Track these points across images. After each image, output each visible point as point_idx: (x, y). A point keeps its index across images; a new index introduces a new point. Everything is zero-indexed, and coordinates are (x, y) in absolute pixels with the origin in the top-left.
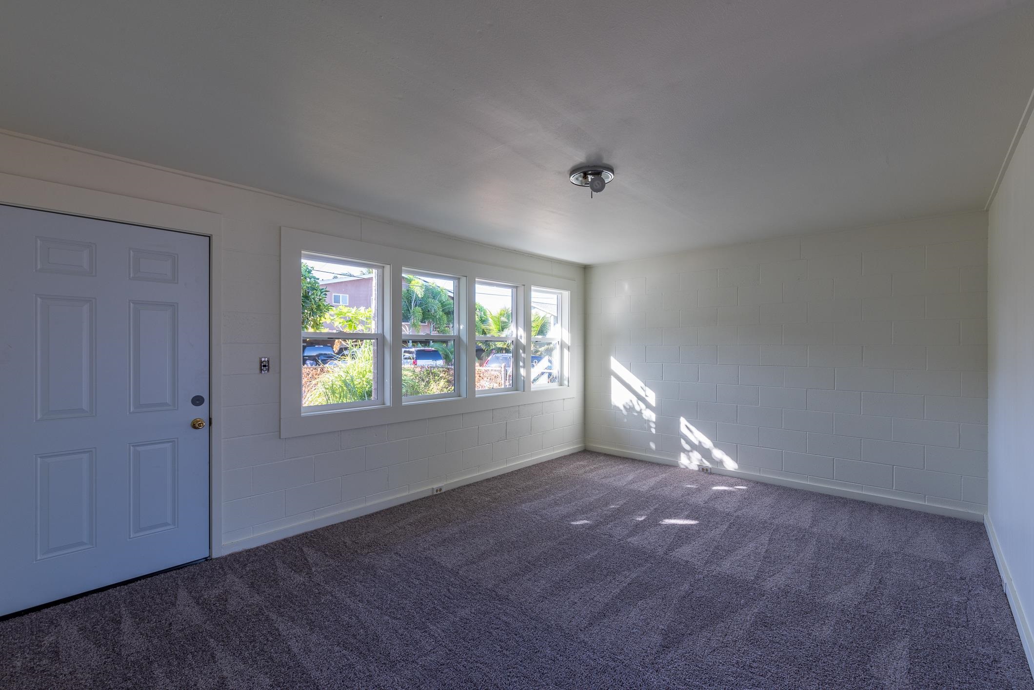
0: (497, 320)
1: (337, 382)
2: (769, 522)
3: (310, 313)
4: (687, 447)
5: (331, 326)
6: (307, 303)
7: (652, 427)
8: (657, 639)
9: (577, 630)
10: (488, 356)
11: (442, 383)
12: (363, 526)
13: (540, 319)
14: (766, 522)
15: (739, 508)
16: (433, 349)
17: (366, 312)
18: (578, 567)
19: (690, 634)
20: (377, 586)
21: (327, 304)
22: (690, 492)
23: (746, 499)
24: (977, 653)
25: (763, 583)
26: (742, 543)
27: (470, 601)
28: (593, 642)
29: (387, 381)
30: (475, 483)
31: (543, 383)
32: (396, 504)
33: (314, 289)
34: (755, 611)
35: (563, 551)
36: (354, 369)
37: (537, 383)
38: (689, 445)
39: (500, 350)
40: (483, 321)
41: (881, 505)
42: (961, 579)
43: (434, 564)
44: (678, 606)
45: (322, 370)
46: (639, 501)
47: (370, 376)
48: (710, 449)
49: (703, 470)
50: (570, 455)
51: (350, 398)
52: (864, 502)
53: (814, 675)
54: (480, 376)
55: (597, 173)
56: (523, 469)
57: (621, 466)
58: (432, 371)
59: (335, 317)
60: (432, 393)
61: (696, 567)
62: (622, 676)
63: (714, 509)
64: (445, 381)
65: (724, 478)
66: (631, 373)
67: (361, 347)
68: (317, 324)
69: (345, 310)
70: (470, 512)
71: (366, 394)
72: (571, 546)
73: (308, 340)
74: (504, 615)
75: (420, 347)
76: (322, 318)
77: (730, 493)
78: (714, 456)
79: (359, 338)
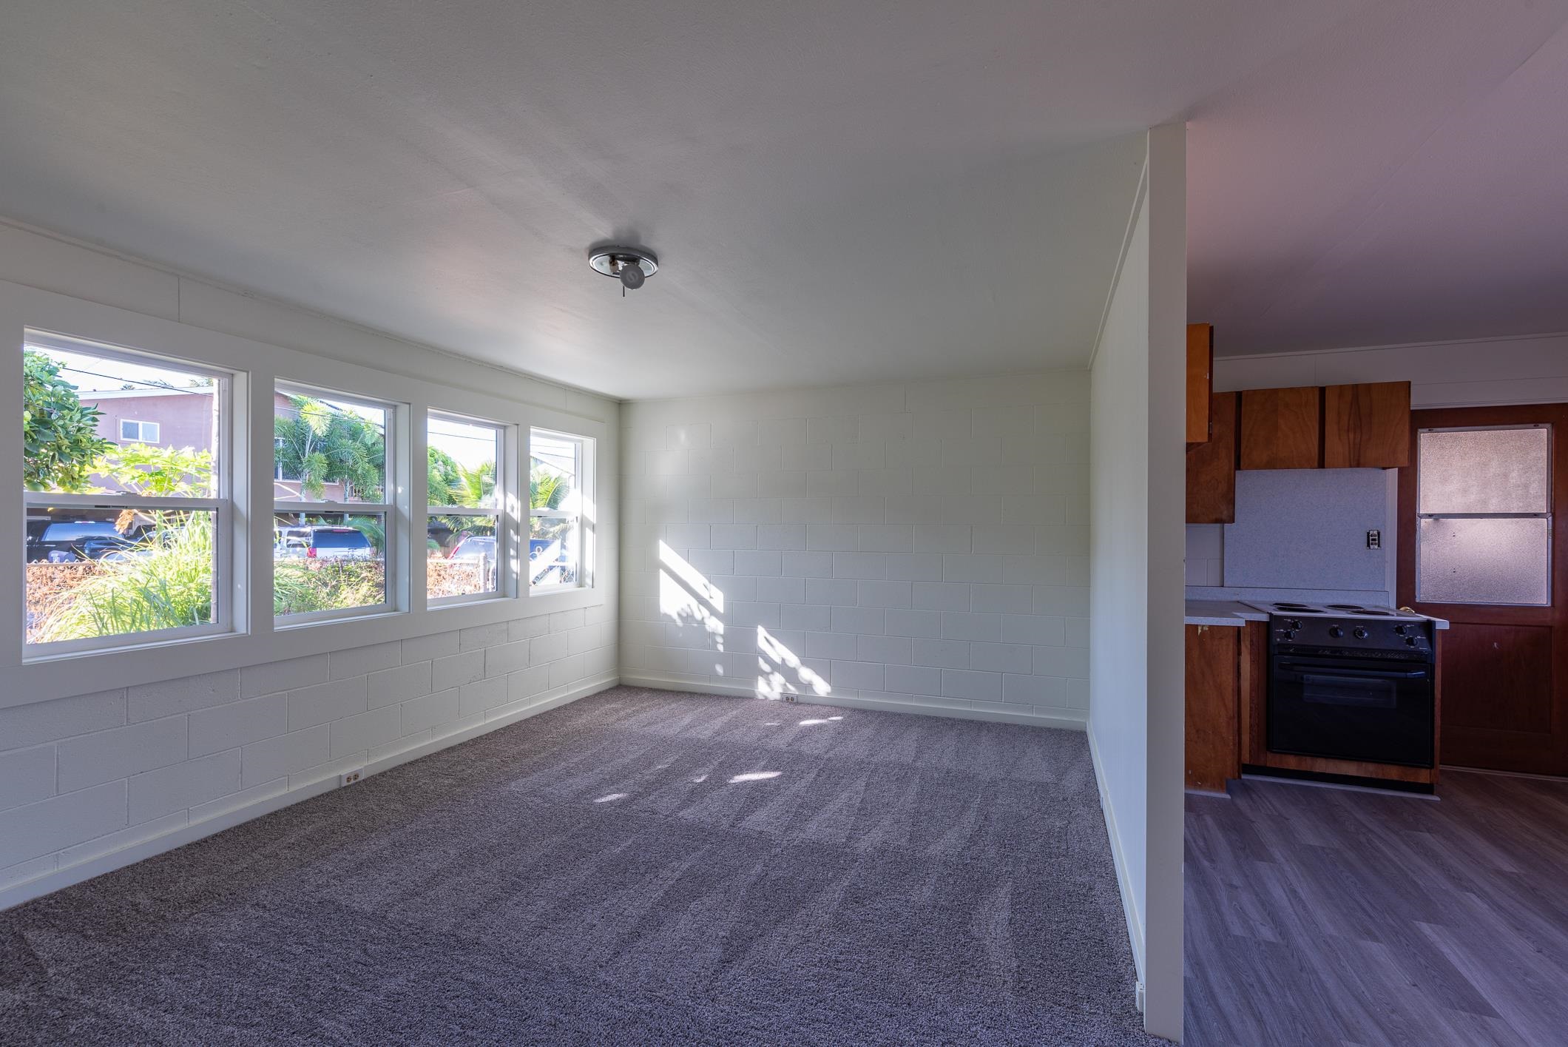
0: (476, 480)
1: (124, 594)
2: (866, 760)
3: (54, 456)
4: (766, 668)
5: (108, 482)
6: (44, 435)
7: (718, 643)
8: (715, 952)
9: (595, 968)
10: (458, 542)
11: (365, 588)
12: (182, 866)
13: (552, 480)
14: (862, 762)
15: (832, 747)
16: (351, 528)
17: (198, 458)
18: (601, 868)
19: (760, 935)
20: (209, 973)
21: (98, 438)
22: (769, 733)
23: (841, 733)
24: (1075, 884)
25: (856, 845)
26: (832, 795)
27: (408, 960)
28: (619, 981)
29: (240, 586)
30: (425, 757)
31: (553, 580)
32: (258, 815)
33: (64, 407)
34: (845, 884)
35: (577, 848)
36: (169, 566)
37: (541, 583)
38: (769, 665)
39: (481, 531)
40: (449, 481)
41: (990, 723)
42: (1064, 800)
43: (338, 909)
44: (746, 898)
45: (89, 571)
46: (697, 753)
47: (208, 579)
48: (797, 668)
49: (788, 700)
50: (595, 695)
51: (158, 623)
52: (972, 721)
53: (910, 953)
54: (439, 575)
55: (632, 260)
56: (515, 724)
57: (674, 705)
58: (345, 568)
59: (120, 466)
60: (344, 606)
61: (773, 838)
62: (662, 1021)
63: (800, 753)
64: (370, 584)
65: (814, 708)
66: (689, 565)
67: (186, 523)
68: (73, 478)
69: (146, 452)
70: (414, 808)
71: (196, 615)
72: (591, 837)
73: (50, 509)
74: (471, 971)
75: (323, 525)
76: (87, 467)
77: (820, 727)
78: (802, 678)
79: (177, 507)
